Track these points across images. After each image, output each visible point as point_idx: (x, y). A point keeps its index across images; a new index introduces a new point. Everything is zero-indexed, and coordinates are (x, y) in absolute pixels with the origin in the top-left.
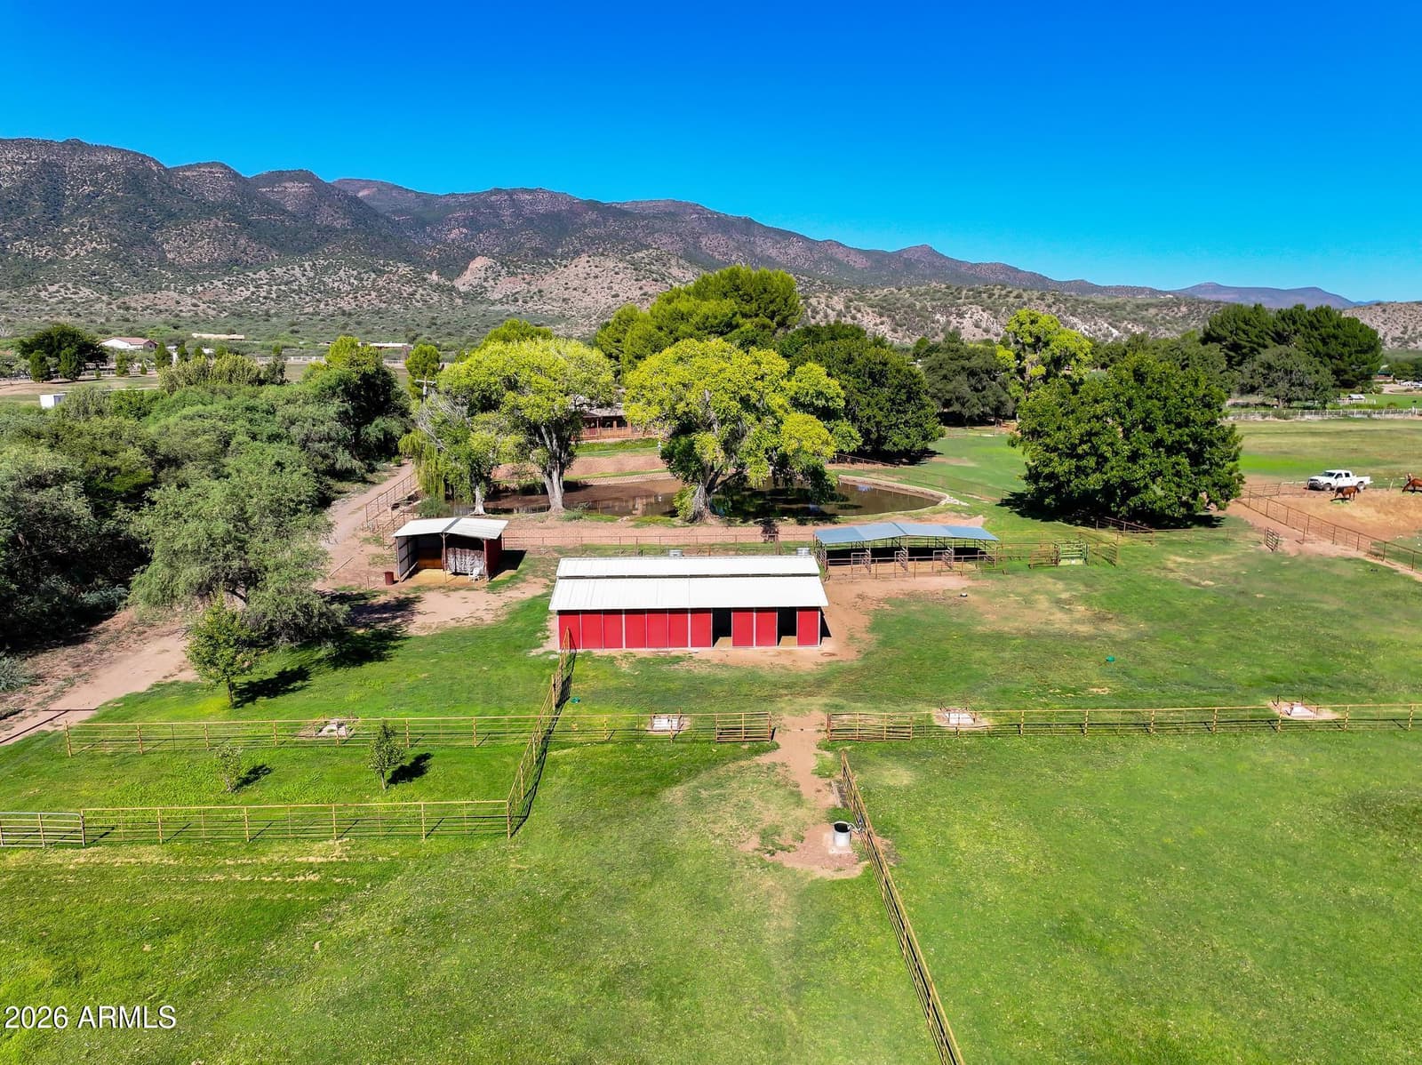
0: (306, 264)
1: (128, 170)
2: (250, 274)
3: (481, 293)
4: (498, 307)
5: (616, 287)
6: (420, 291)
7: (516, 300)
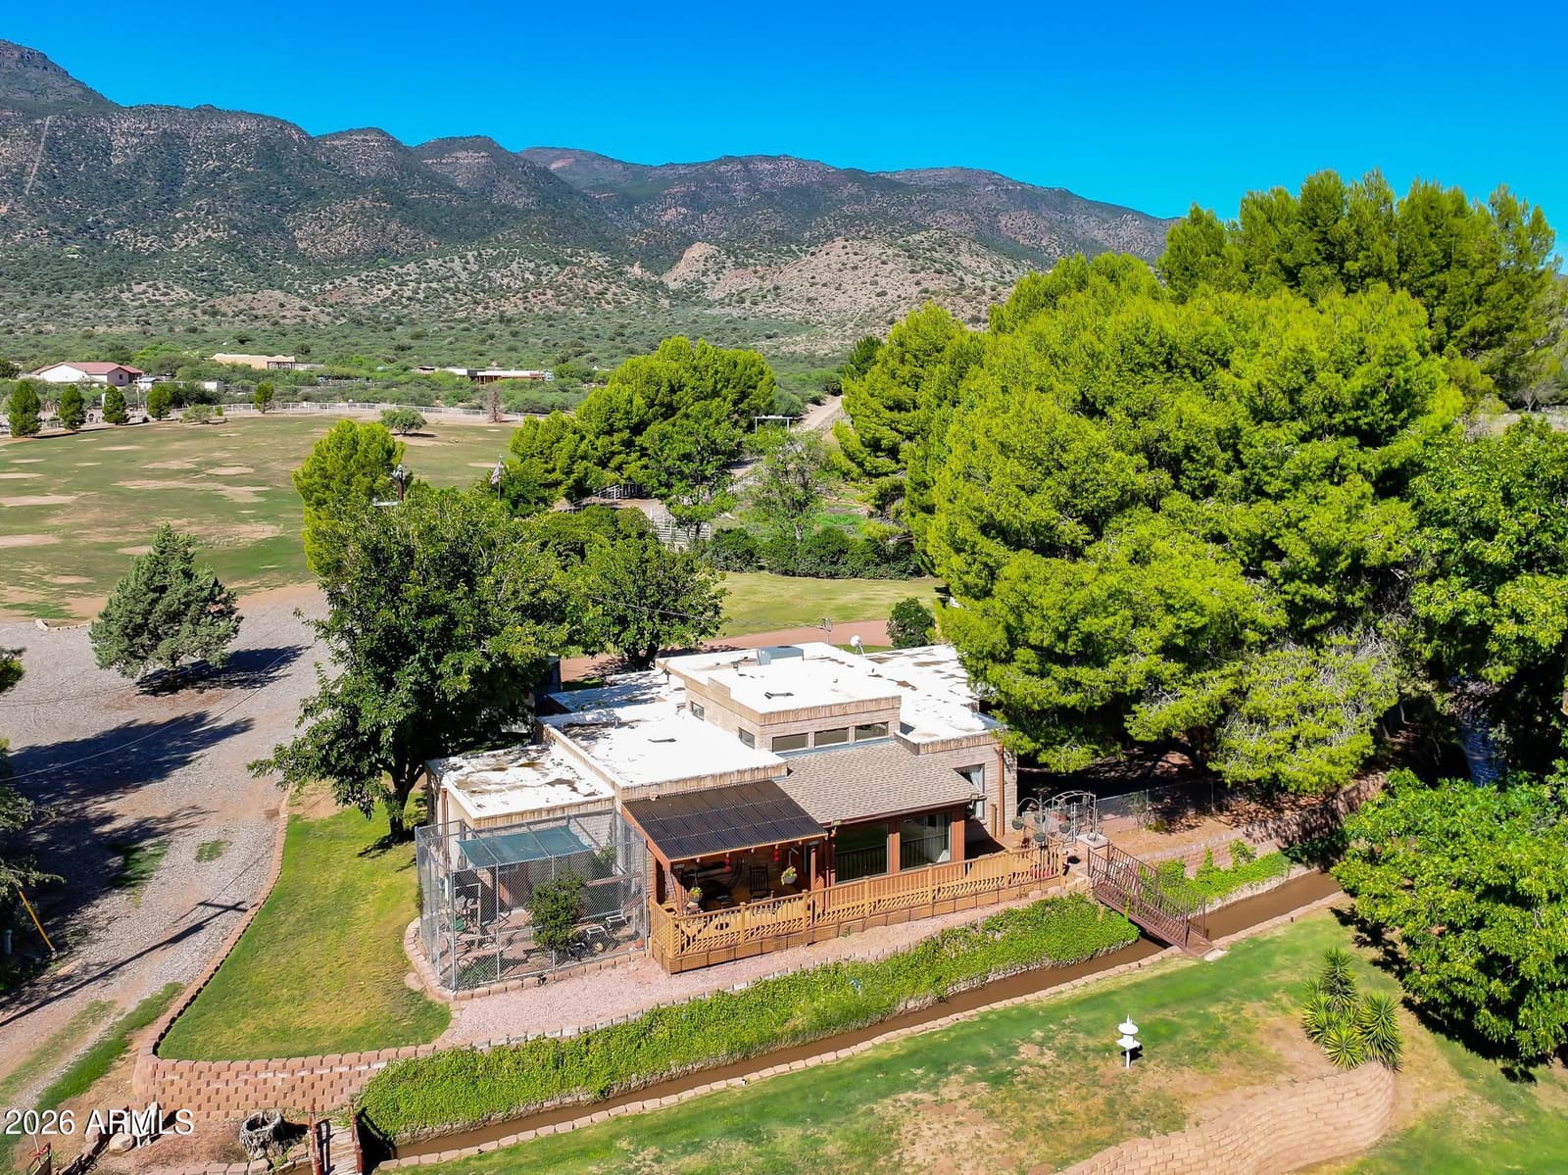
0: (470, 254)
1: (264, 140)
2: (396, 268)
3: (697, 292)
4: (716, 311)
5: (882, 282)
6: (613, 288)
7: (743, 301)
